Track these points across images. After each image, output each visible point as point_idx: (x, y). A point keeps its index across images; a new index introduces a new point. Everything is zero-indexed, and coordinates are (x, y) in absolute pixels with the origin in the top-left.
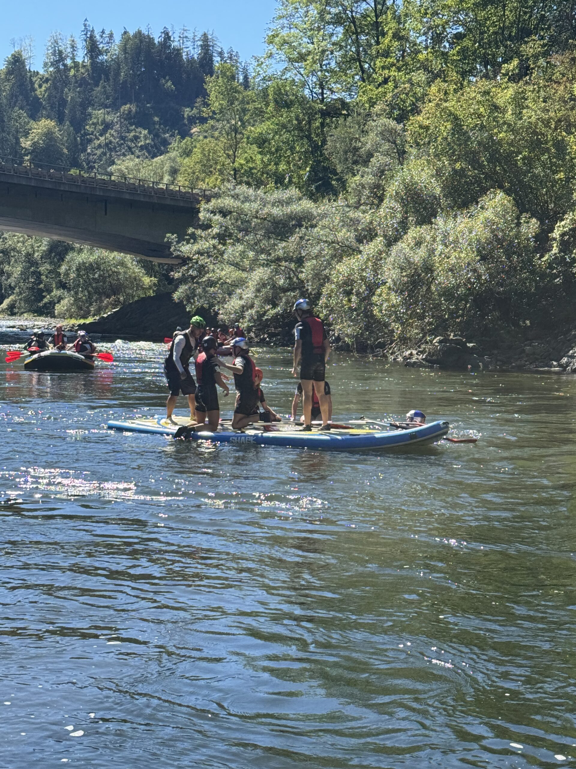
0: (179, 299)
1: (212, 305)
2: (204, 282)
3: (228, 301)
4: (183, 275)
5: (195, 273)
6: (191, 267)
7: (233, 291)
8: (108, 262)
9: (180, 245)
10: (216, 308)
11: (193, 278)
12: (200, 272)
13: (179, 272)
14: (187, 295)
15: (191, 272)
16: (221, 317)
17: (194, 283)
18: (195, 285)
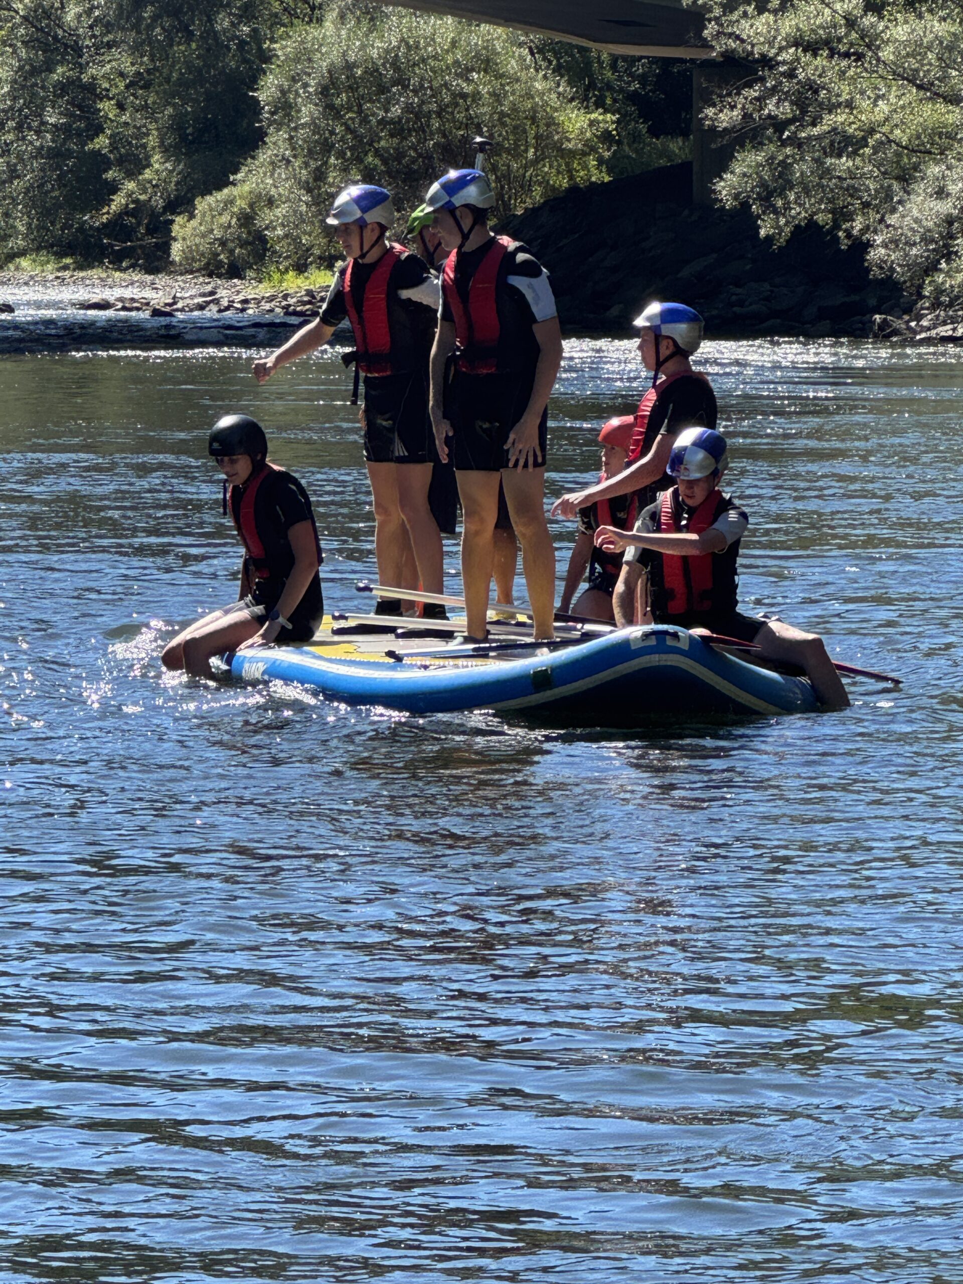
0: (736, 197)
1: (842, 215)
2: (819, 138)
3: (900, 202)
4: (746, 116)
5: (786, 110)
6: (774, 90)
7: (916, 168)
8: (435, 57)
9: (735, 16)
10: (858, 225)
11: (780, 126)
12: (801, 104)
13: (733, 107)
14: (763, 184)
15: (771, 107)
16: (876, 254)
17: (784, 143)
18: (788, 150)
